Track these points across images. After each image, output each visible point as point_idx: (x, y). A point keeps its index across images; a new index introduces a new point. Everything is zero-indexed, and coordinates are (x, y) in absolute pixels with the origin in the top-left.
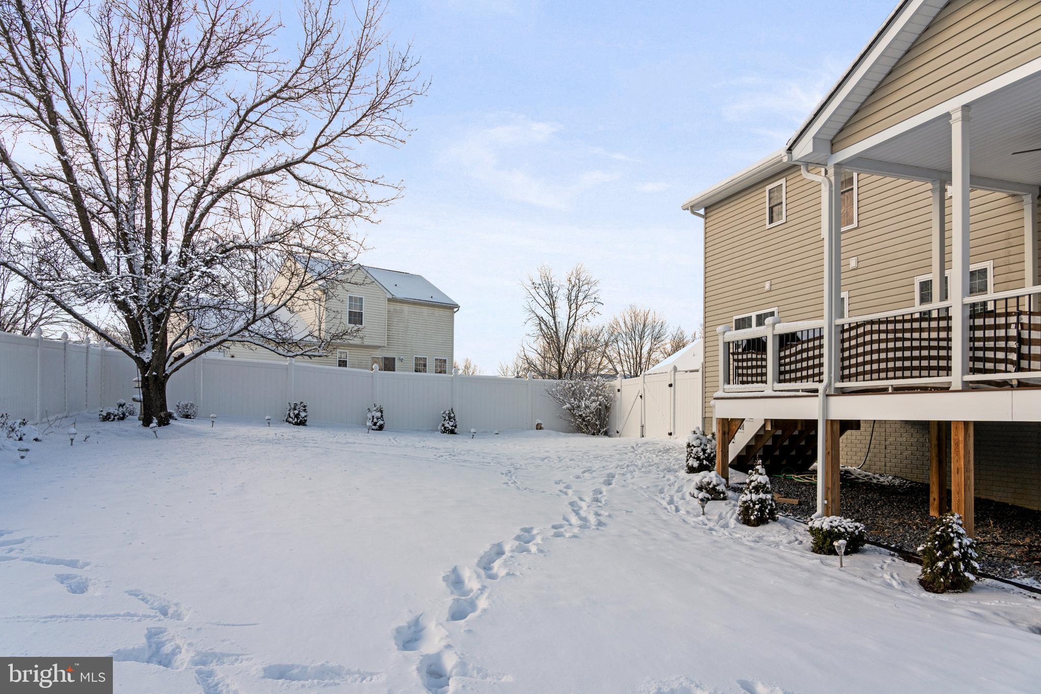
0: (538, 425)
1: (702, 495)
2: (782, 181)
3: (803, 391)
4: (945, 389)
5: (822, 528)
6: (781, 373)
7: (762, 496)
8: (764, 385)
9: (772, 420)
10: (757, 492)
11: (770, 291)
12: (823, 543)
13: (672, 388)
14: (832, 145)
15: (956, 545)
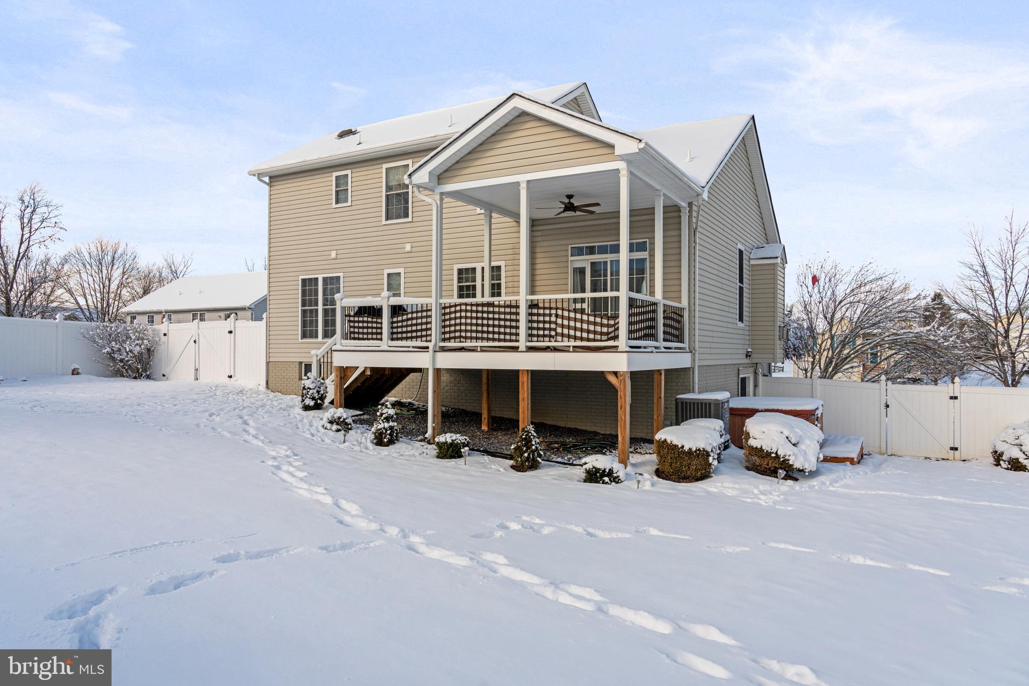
0: (74, 370)
1: (335, 427)
2: (348, 172)
3: (413, 347)
4: (515, 349)
5: (447, 442)
6: (392, 333)
7: (391, 424)
8: (379, 342)
9: (371, 367)
10: (388, 421)
11: (336, 259)
12: (447, 452)
13: (232, 335)
14: (439, 179)
15: (534, 443)
